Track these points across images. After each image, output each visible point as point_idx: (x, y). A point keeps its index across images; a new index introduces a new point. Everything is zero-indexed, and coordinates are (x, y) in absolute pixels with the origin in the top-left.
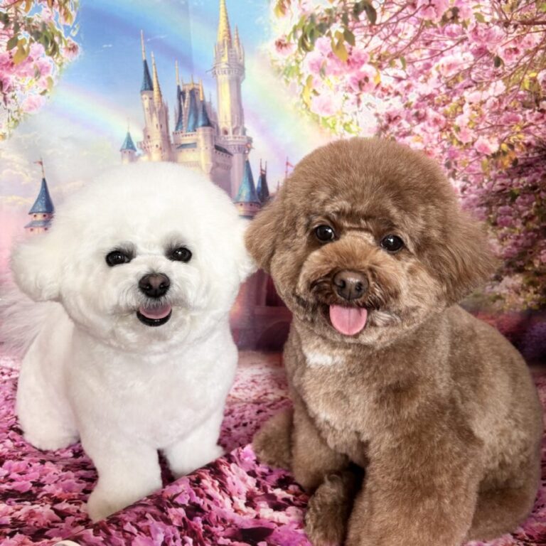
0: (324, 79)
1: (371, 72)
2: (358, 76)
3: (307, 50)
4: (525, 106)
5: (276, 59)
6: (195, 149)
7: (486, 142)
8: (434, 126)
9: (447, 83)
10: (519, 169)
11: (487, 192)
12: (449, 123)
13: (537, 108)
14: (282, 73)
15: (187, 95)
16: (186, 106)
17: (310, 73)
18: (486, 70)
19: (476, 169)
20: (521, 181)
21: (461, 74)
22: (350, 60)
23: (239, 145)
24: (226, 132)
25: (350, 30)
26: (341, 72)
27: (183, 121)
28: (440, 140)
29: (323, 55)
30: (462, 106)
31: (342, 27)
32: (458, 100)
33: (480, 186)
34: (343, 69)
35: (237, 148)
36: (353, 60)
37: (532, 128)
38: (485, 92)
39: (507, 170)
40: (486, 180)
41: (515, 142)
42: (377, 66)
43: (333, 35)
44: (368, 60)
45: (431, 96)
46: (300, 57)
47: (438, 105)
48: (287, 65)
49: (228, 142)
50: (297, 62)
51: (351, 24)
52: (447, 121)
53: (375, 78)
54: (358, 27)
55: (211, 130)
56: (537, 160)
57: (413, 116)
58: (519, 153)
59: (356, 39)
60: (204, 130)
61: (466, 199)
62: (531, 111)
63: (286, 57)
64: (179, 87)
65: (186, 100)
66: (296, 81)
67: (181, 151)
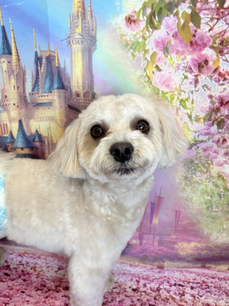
0: (167, 57)
1: (211, 56)
2: (199, 58)
3: (155, 28)
5: (125, 34)
6: (50, 107)
14: (129, 47)
15: (44, 61)
16: (42, 70)
17: (155, 50)
22: (194, 42)
24: (78, 95)
25: (197, 11)
26: (183, 53)
27: (40, 83)
29: (168, 34)
31: (190, 7)
34: (185, 50)
36: (196, 42)
42: (218, 51)
43: (180, 15)
44: (211, 44)
46: (148, 34)
48: (135, 41)
50: (144, 39)
51: (199, 5)
53: (214, 62)
54: (205, 9)
55: (65, 92)
59: (202, 21)
60: (59, 93)
63: (134, 33)
64: (36, 52)
65: (43, 65)
66: (141, 55)
67: (38, 108)
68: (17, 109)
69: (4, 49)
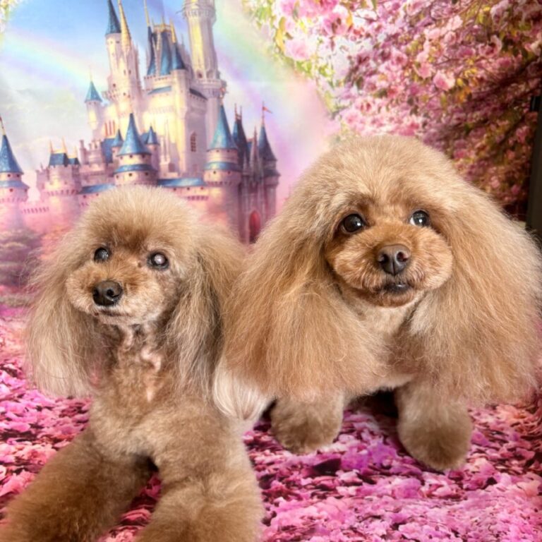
0: (296, 21)
1: (343, 14)
2: (331, 18)
4: (479, 40)
6: (169, 93)
7: (444, 76)
8: (397, 64)
9: (410, 22)
10: (473, 103)
11: (445, 126)
12: (411, 61)
13: (488, 42)
14: (253, 15)
15: (159, 37)
16: (158, 48)
17: (283, 15)
18: (445, 7)
19: (435, 104)
20: (474, 116)
21: (423, 13)
23: (213, 89)
24: (200, 76)
27: (156, 64)
28: (403, 77)
30: (422, 43)
32: (419, 38)
33: (439, 121)
34: (316, 10)
35: (211, 92)
36: (326, 1)
37: (483, 62)
38: (443, 28)
39: (463, 104)
40: (444, 115)
41: (470, 77)
42: (349, 7)
45: (396, 36)
47: (401, 44)
48: (259, 7)
49: (203, 85)
50: (270, 3)
52: (409, 59)
53: (348, 20)
55: (185, 73)
56: (488, 95)
57: (379, 55)
58: (473, 89)
60: (179, 73)
61: (427, 134)
62: (483, 45)
64: (149, 28)
65: (158, 42)
66: (268, 23)
67: (153, 97)
68: (128, 99)
69: (112, 27)
